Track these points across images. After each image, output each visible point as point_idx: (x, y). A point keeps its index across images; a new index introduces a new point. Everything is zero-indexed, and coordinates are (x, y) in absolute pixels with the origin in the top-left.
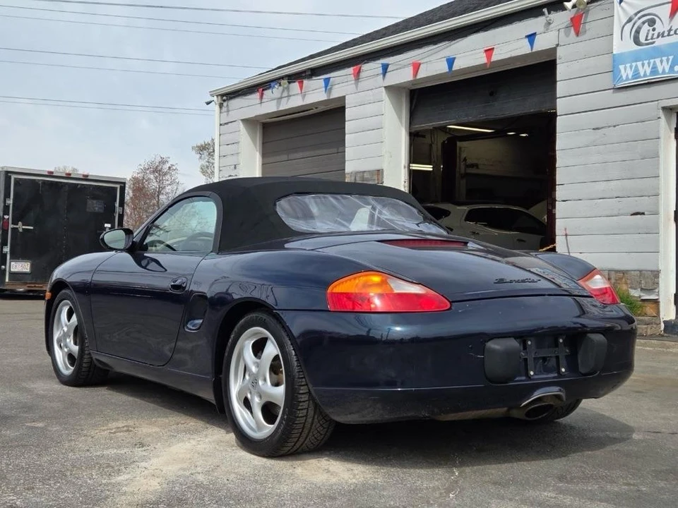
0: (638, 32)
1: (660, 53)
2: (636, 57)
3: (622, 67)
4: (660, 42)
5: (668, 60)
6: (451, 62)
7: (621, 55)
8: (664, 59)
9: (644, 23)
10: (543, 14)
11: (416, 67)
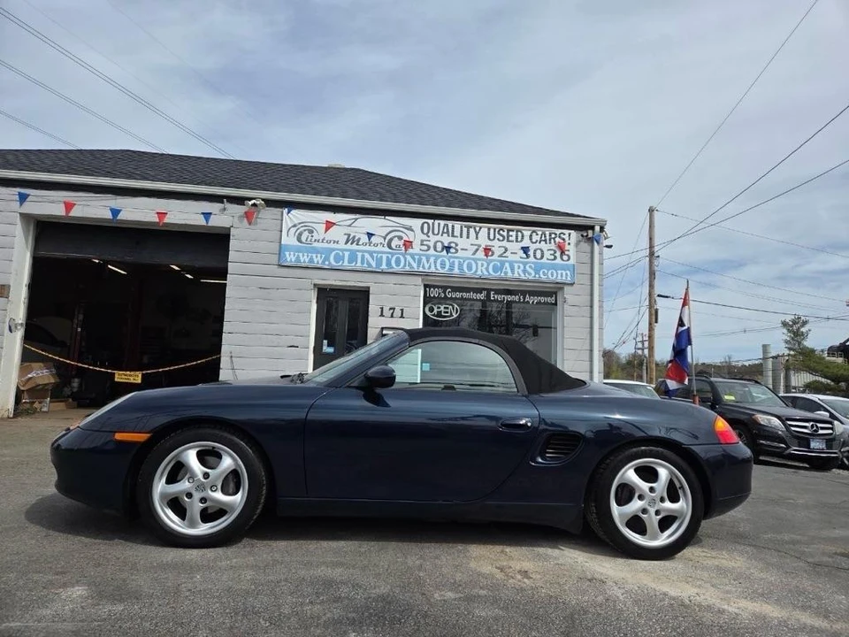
0: (300, 234)
1: (317, 251)
2: (298, 250)
3: (287, 253)
4: (315, 244)
5: (321, 257)
6: (115, 212)
7: (286, 245)
8: (319, 255)
9: (305, 230)
10: (223, 202)
11: (69, 206)
